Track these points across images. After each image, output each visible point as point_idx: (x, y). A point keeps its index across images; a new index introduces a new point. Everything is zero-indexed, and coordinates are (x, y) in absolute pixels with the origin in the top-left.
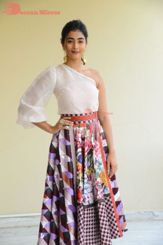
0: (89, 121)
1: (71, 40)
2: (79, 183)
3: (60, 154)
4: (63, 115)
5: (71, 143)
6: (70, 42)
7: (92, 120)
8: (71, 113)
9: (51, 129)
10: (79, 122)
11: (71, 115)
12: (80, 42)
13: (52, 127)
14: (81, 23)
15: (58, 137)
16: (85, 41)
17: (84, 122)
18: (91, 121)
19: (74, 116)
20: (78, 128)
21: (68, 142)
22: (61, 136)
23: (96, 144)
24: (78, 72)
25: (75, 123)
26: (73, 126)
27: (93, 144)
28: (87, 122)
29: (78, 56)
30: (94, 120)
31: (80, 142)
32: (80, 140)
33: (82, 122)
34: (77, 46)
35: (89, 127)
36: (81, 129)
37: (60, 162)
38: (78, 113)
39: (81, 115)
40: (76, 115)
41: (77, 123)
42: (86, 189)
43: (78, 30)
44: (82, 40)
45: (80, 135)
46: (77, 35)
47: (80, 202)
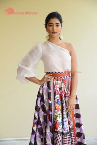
0: (64, 77)
1: (51, 24)
2: (57, 118)
3: (44, 98)
4: (47, 73)
5: (51, 91)
6: (50, 26)
7: (67, 77)
8: (52, 71)
9: (39, 82)
10: (58, 78)
11: (52, 73)
12: (57, 26)
13: (39, 81)
14: (58, 13)
15: (43, 87)
16: (60, 25)
17: (61, 77)
18: (65, 77)
19: (54, 73)
20: (56, 81)
21: (49, 90)
22: (45, 86)
23: (68, 92)
24: (57, 45)
25: (54, 78)
26: (54, 80)
27: (66, 92)
28: (63, 77)
29: (55, 35)
30: (68, 76)
31: (58, 90)
32: (58, 89)
33: (59, 78)
34: (55, 28)
35: (64, 81)
36: (59, 82)
37: (44, 103)
38: (57, 72)
39: (59, 73)
40: (56, 73)
41: (56, 78)
42: (65, 122)
43: (56, 18)
44: (58, 25)
45: (58, 86)
46: (55, 21)
47: (58, 131)
